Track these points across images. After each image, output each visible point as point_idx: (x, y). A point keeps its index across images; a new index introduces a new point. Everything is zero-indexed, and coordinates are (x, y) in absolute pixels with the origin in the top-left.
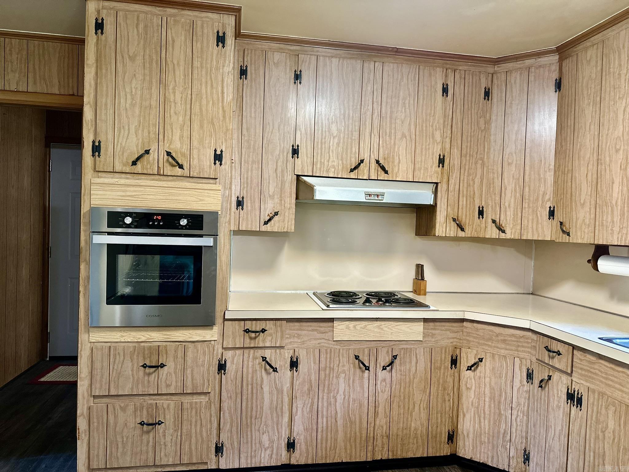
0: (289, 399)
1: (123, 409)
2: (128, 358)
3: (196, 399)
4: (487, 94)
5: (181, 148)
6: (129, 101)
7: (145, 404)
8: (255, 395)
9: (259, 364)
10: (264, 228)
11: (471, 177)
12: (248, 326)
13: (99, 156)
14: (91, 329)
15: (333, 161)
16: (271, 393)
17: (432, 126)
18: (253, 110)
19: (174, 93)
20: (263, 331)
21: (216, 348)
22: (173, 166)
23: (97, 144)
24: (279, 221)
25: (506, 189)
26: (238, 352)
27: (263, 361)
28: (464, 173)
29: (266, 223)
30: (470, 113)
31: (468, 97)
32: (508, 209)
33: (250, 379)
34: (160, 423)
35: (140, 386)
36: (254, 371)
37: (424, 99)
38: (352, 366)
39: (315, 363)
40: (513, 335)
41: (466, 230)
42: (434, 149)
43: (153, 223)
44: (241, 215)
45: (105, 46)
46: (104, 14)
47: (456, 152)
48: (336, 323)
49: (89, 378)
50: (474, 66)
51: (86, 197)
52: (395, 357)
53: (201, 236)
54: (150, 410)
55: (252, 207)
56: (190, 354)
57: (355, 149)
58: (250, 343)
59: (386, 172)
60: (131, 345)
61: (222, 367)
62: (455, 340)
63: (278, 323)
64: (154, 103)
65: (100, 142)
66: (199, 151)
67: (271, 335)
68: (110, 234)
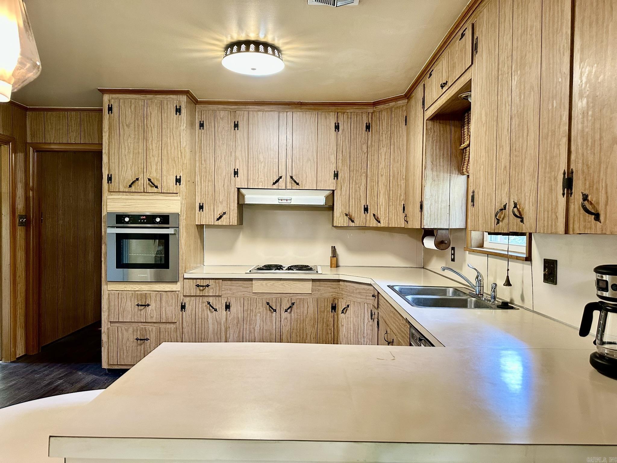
0: (225, 329)
1: (127, 330)
2: (129, 300)
3: (168, 326)
4: (368, 127)
5: (157, 176)
6: (127, 151)
7: (139, 328)
8: (203, 325)
9: (206, 306)
10: (217, 223)
11: (357, 186)
12: (199, 282)
13: (111, 183)
14: (108, 283)
15: (261, 178)
16: (213, 324)
17: (329, 152)
18: (208, 148)
19: (152, 144)
20: (208, 286)
21: (179, 296)
22: (152, 187)
23: (110, 176)
24: (226, 218)
25: (380, 193)
26: (192, 298)
27: (208, 304)
28: (353, 183)
29: (218, 219)
30: (355, 141)
31: (354, 130)
32: (381, 206)
33: (200, 315)
34: (147, 339)
35: (136, 317)
36: (203, 310)
37: (322, 134)
38: (265, 309)
39: (241, 306)
40: (364, 289)
41: (356, 222)
42: (330, 167)
43: (144, 221)
44: (202, 215)
45: (113, 120)
46: (112, 102)
47: (346, 169)
48: (254, 282)
49: (107, 311)
50: (358, 108)
51: (104, 207)
52: (293, 304)
53: (168, 228)
54: (142, 331)
55: (209, 210)
56: (164, 299)
57: (276, 169)
58: (200, 293)
59: (298, 184)
60: (130, 292)
61: (183, 307)
62: (335, 293)
63: (217, 281)
64: (140, 151)
65: (111, 175)
66: (167, 177)
67: (212, 288)
68: (117, 227)
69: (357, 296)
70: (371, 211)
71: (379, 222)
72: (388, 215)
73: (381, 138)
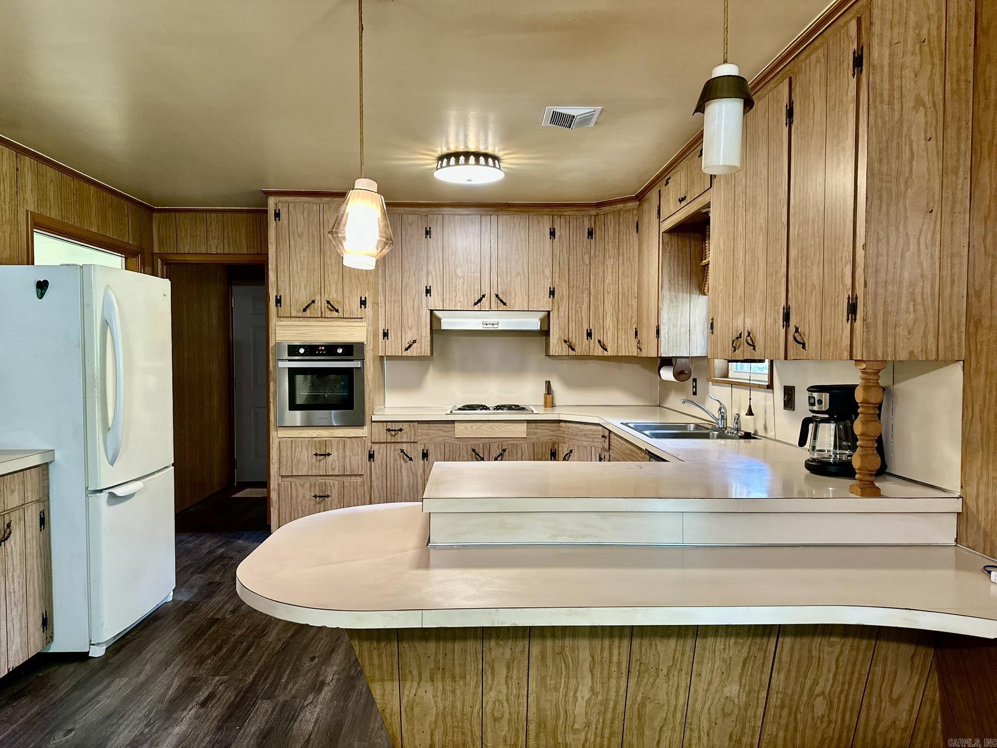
0: (422, 482)
1: (302, 486)
2: (304, 448)
3: (353, 479)
4: (590, 234)
5: (337, 297)
6: (299, 266)
7: (317, 483)
8: (396, 477)
9: (399, 454)
10: (405, 354)
11: (578, 305)
12: (390, 426)
13: (280, 306)
14: (279, 428)
15: (459, 297)
16: (408, 476)
17: (542, 264)
18: (393, 261)
19: (330, 258)
20: (401, 430)
21: (366, 443)
22: (331, 310)
23: (279, 298)
24: (417, 347)
25: (606, 314)
26: (382, 445)
27: (402, 452)
28: (572, 302)
29: (406, 349)
30: (575, 250)
31: (573, 238)
32: (608, 331)
33: (392, 466)
34: (328, 496)
35: (313, 469)
36: (395, 460)
37: (534, 242)
38: (470, 457)
39: (441, 454)
40: (590, 430)
41: (577, 350)
42: (545, 282)
43: (319, 352)
44: (387, 344)
45: (282, 228)
46: (280, 206)
47: (565, 285)
48: (456, 425)
49: (278, 463)
50: (577, 211)
51: (272, 336)
52: (504, 450)
53: (352, 360)
54: (321, 486)
55: (395, 337)
56: (348, 446)
57: (478, 287)
58: (391, 439)
59: (505, 304)
60: (306, 439)
61: (371, 456)
62: (554, 437)
63: (412, 424)
64: (316, 267)
65: (280, 296)
66: (349, 298)
67: (406, 433)
68: (290, 360)
69: (583, 439)
70: (596, 336)
71: (606, 350)
72: (616, 340)
73: (606, 247)
